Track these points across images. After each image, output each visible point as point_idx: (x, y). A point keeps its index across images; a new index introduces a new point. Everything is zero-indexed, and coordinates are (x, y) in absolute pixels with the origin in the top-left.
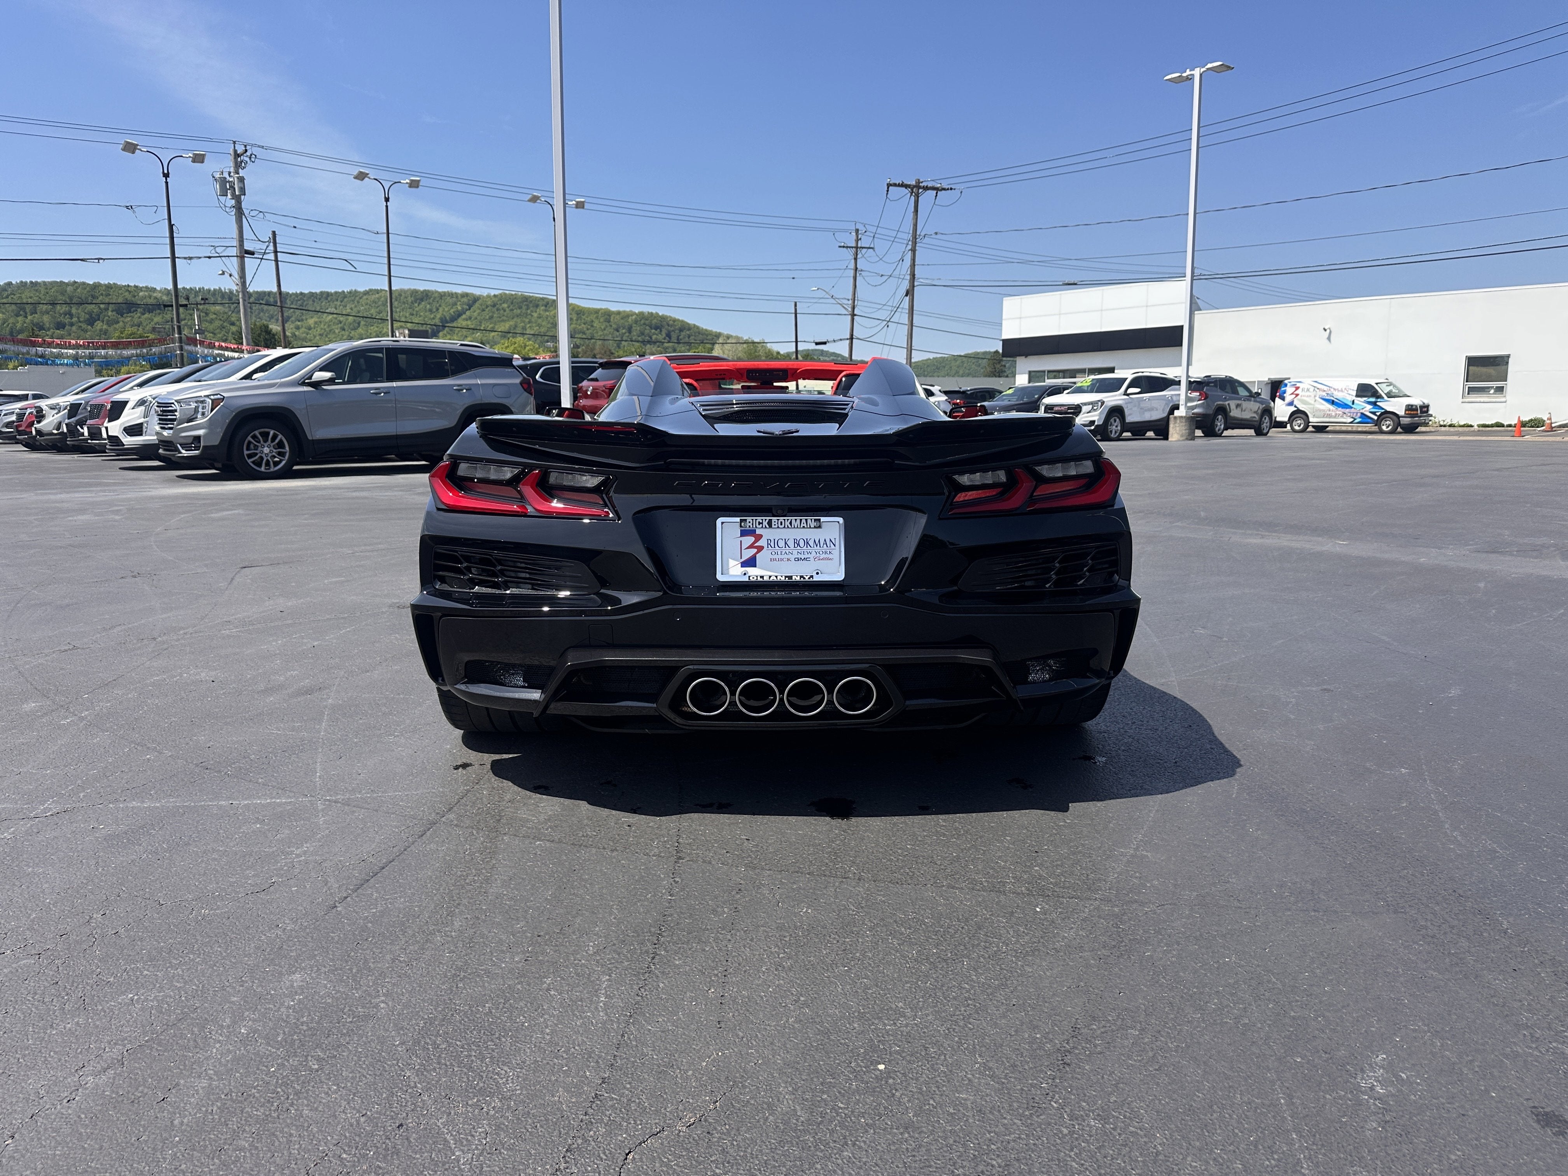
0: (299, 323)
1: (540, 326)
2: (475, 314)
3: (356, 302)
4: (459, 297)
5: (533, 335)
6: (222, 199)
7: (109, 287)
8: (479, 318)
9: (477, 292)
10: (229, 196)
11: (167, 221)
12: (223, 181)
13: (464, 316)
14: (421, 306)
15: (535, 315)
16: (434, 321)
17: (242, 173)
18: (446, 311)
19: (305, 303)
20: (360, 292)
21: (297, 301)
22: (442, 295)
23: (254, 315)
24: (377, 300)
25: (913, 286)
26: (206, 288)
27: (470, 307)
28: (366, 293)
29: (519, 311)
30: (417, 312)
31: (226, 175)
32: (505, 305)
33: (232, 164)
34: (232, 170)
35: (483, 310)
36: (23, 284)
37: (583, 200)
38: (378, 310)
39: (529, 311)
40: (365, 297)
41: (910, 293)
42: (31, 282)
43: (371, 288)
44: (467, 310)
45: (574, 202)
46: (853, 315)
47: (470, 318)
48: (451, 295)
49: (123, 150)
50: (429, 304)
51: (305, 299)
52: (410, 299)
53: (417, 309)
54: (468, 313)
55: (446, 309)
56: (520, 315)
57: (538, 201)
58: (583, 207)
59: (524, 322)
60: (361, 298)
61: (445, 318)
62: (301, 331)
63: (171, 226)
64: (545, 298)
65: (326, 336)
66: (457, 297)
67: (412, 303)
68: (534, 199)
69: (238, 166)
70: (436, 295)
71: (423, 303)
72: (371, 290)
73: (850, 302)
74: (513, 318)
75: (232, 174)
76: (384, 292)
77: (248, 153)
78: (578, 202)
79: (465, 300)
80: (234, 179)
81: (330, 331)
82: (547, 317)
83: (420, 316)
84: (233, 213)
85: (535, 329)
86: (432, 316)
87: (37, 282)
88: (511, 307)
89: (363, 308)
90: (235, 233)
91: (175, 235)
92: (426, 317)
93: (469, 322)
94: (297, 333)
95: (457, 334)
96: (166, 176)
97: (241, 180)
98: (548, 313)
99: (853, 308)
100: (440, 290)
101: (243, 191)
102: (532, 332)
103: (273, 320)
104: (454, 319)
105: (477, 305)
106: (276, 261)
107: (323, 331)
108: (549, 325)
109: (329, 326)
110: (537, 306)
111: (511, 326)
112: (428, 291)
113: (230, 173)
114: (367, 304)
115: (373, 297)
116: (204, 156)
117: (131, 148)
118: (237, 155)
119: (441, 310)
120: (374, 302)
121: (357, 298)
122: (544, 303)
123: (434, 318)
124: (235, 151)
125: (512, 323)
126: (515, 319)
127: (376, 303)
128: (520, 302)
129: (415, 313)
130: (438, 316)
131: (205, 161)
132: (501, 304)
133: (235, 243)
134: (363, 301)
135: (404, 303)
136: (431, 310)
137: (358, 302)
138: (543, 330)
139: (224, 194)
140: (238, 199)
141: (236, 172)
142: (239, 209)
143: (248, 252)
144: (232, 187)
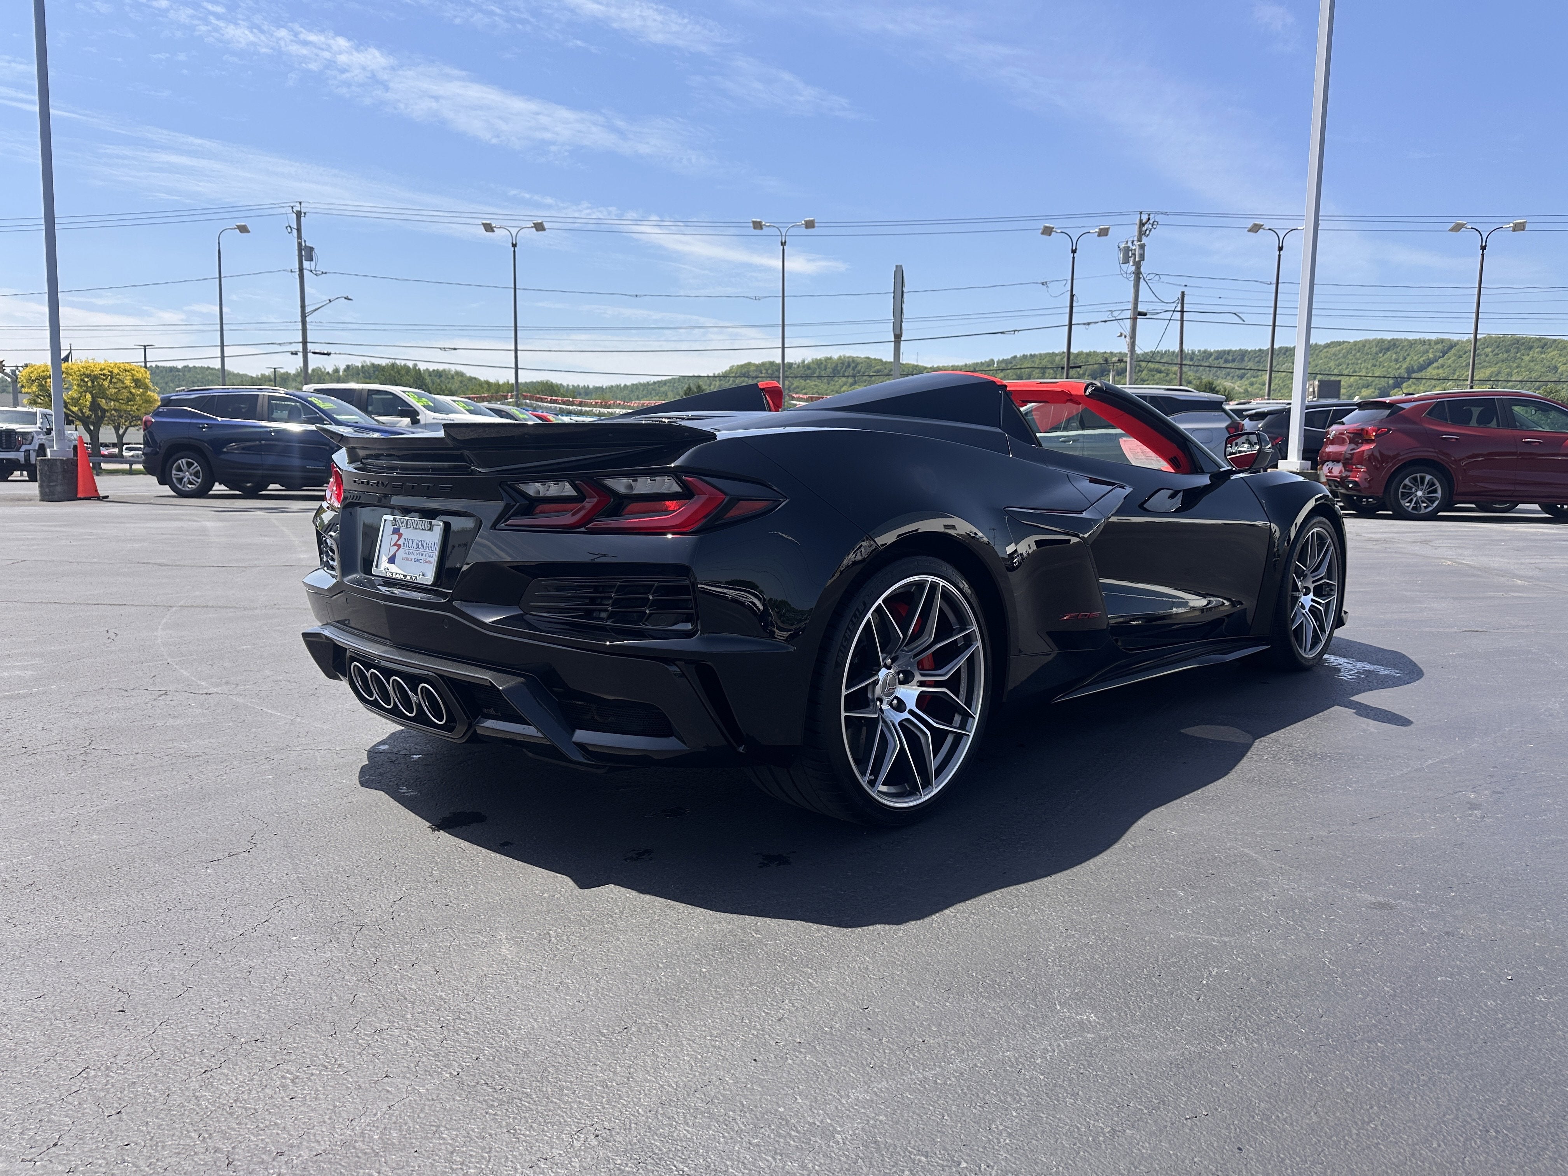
0: (1254, 379)
1: (1531, 370)
2: (1450, 361)
3: (1315, 356)
4: (1433, 343)
5: (1521, 381)
6: (1124, 266)
7: (1089, 354)
8: (1453, 365)
9: (1455, 338)
10: (1131, 263)
11: (1069, 293)
12: (1127, 249)
13: (1435, 365)
14: (1386, 356)
15: (1527, 358)
16: (1399, 371)
17: (1145, 240)
18: (1415, 359)
19: (1262, 360)
20: (1321, 345)
21: (1255, 357)
22: (1412, 344)
23: (1211, 373)
24: (1337, 353)
26: (1171, 350)
27: (1444, 353)
28: (1327, 346)
29: (1505, 355)
30: (1380, 362)
31: (1130, 244)
32: (1489, 350)
33: (1136, 233)
34: (1136, 239)
35: (1461, 357)
36: (1025, 357)
37: (1524, 221)
38: (1337, 363)
39: (1519, 355)
40: (1325, 350)
42: (1031, 355)
43: (1333, 340)
44: (1440, 357)
45: (1511, 225)
47: (1443, 366)
48: (1423, 342)
49: (1043, 233)
50: (1396, 353)
51: (1263, 355)
52: (1374, 350)
53: (1381, 359)
54: (1441, 361)
55: (1415, 358)
56: (1507, 359)
57: (1463, 229)
58: (1523, 229)
59: (1510, 367)
60: (1320, 351)
61: (1413, 367)
62: (1255, 386)
63: (1072, 296)
64: (1543, 338)
65: (1279, 391)
66: (1430, 344)
67: (1376, 353)
68: (1458, 228)
69: (1141, 234)
70: (1406, 343)
71: (1389, 353)
72: (1332, 343)
74: (1496, 364)
75: (1135, 242)
76: (1346, 344)
77: (1151, 221)
78: (1516, 224)
79: (1439, 346)
80: (1136, 247)
81: (1284, 386)
82: (1542, 360)
83: (1384, 367)
84: (1132, 279)
85: (1524, 374)
86: (1398, 366)
87: (1035, 355)
88: (1496, 351)
89: (1321, 361)
90: (1131, 297)
91: (1074, 304)
92: (1390, 367)
93: (1440, 371)
94: (1249, 389)
95: (1424, 384)
96: (1074, 251)
97: (1142, 247)
98: (1543, 356)
100: (1410, 338)
101: (1143, 257)
102: (1520, 378)
103: (1228, 378)
104: (1422, 368)
105: (1453, 351)
107: (1277, 386)
108: (1544, 370)
109: (1283, 381)
110: (1531, 348)
111: (1492, 372)
112: (1397, 340)
113: (1133, 242)
114: (1326, 357)
115: (1333, 350)
116: (1108, 229)
117: (1048, 231)
118: (1142, 224)
119: (1409, 358)
120: (1335, 355)
121: (1317, 351)
122: (1541, 344)
123: (1399, 369)
124: (1141, 220)
125: (1494, 369)
126: (1498, 365)
127: (1336, 356)
128: (1509, 345)
129: (1378, 363)
130: (1405, 366)
131: (1109, 233)
132: (1483, 349)
133: (1130, 306)
134: (1322, 355)
135: (1367, 354)
136: (1397, 360)
137: (1317, 356)
138: (1534, 375)
139: (1126, 261)
140: (1138, 265)
141: (1140, 240)
142: (1138, 274)
143: (1140, 314)
144: (1134, 254)
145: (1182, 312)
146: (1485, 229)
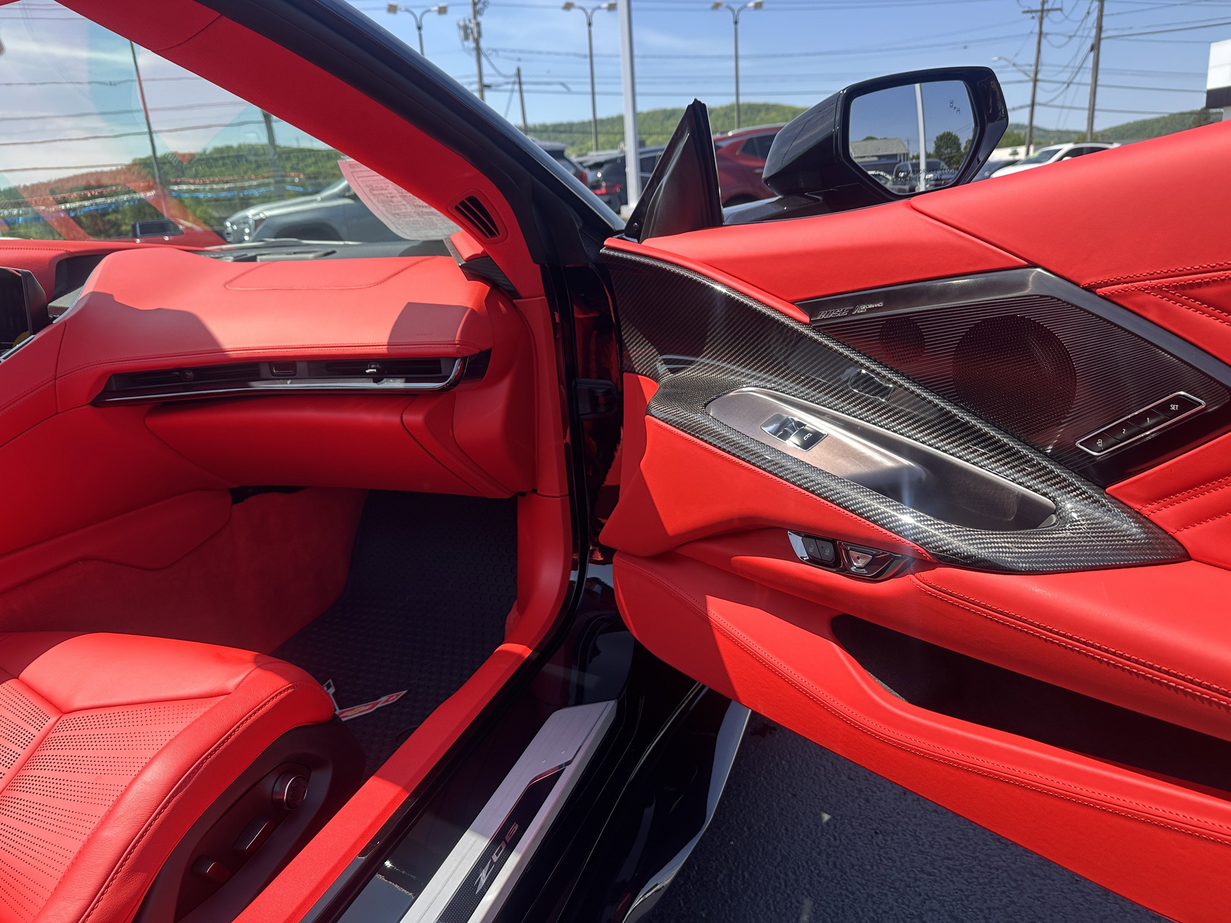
6: (466, 43)
10: (471, 40)
17: (480, 19)
25: (1098, 39)
31: (467, 22)
33: (471, 12)
34: (472, 17)
41: (1095, 47)
46: (1036, 81)
57: (720, 8)
58: (763, 8)
68: (717, 6)
69: (476, 13)
73: (1033, 68)
75: (472, 21)
80: (472, 25)
84: (474, 54)
90: (475, 71)
97: (478, 24)
99: (1036, 73)
101: (479, 34)
106: (521, 91)
113: (470, 20)
116: (446, 8)
117: (393, 7)
118: (475, 4)
131: (448, 12)
133: (476, 79)
139: (466, 37)
140: (477, 41)
141: (475, 18)
142: (478, 50)
143: (488, 86)
144: (472, 32)
145: (520, 83)
146: (736, 7)
